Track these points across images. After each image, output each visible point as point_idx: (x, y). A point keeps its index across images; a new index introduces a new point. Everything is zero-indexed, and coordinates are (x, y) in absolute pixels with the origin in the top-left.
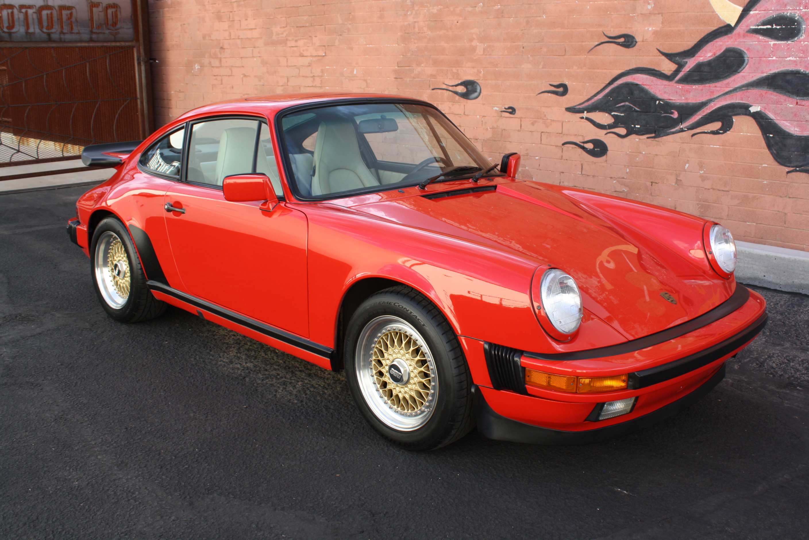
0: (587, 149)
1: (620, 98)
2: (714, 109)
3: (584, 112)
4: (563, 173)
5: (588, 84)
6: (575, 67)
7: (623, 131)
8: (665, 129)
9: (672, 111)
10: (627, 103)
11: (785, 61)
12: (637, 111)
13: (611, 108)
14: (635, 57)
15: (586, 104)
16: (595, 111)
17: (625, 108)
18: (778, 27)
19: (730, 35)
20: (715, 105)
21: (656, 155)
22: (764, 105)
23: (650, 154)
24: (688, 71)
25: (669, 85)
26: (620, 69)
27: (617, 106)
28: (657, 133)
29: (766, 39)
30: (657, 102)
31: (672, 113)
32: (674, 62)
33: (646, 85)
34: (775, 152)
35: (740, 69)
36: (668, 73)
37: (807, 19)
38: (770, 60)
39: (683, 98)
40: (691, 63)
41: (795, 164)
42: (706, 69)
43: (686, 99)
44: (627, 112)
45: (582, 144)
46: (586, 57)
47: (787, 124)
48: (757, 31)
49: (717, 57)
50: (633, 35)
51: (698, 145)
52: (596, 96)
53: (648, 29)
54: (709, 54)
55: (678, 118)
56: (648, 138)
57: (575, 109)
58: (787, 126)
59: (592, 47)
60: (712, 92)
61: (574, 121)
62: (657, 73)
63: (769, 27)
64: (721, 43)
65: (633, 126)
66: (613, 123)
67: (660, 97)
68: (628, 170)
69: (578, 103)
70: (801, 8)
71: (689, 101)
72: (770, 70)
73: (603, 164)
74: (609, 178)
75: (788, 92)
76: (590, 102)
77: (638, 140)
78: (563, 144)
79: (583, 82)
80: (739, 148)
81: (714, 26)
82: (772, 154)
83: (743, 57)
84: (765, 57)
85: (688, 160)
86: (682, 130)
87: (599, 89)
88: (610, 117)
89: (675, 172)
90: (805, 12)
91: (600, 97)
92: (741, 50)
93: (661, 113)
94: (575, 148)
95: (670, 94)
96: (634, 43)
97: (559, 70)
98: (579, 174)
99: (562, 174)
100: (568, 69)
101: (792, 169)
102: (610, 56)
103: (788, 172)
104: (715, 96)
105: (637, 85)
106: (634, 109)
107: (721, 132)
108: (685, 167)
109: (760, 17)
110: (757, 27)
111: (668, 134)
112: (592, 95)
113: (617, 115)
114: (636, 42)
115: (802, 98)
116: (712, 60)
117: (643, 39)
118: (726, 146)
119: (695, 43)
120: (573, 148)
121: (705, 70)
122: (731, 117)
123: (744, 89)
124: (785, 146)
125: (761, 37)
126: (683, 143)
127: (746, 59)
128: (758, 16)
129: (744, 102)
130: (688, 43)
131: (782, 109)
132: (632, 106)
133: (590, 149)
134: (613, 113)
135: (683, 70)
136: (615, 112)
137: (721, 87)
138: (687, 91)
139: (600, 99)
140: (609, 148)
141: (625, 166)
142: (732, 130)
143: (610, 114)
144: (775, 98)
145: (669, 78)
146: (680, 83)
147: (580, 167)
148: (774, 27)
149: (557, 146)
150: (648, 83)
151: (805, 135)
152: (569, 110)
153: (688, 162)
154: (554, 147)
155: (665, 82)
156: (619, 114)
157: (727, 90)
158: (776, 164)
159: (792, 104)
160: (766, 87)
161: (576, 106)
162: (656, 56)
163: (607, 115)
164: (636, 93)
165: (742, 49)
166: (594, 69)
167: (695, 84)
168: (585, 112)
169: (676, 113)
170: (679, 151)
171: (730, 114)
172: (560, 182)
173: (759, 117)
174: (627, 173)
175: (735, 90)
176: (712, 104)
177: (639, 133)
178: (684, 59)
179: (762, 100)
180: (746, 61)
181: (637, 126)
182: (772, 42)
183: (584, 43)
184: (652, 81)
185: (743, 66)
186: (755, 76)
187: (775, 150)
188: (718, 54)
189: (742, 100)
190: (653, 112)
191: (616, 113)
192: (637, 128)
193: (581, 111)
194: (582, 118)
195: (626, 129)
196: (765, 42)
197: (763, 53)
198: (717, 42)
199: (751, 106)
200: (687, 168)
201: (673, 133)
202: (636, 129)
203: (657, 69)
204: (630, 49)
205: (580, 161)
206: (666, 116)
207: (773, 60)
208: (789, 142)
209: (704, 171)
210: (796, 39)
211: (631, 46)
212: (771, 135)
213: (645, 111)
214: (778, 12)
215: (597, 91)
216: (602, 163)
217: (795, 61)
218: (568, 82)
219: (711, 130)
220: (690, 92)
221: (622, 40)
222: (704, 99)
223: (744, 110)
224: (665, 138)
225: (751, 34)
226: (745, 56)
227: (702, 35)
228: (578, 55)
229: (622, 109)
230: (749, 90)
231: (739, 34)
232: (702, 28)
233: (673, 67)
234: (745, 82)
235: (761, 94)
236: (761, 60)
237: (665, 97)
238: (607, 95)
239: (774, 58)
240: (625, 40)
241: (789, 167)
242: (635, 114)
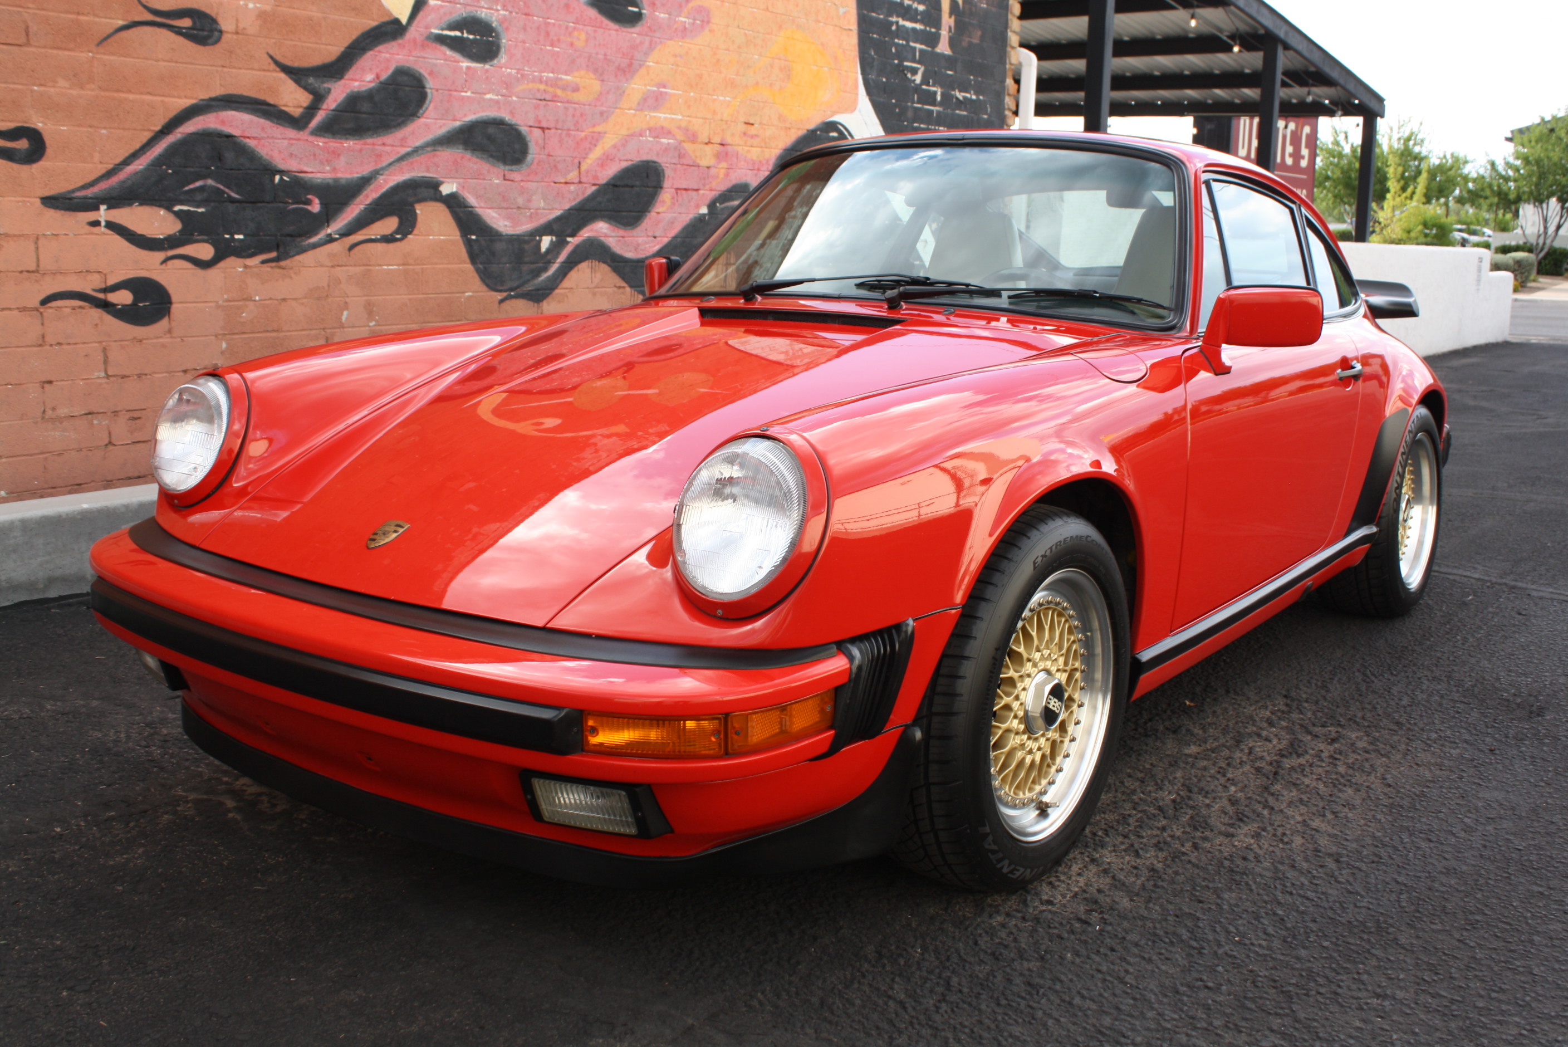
0: (114, 305)
1: (192, 170)
2: (384, 190)
3: (98, 209)
4: (50, 382)
5: (104, 131)
6: (62, 83)
7: (205, 251)
8: (298, 239)
9: (309, 197)
10: (210, 182)
11: (484, 100)
12: (233, 201)
13: (171, 195)
14: (220, 69)
15: (104, 186)
16: (131, 205)
17: (205, 195)
18: (471, 37)
19: (400, 41)
20: (385, 181)
21: (284, 300)
22: (461, 180)
23: (271, 299)
24: (333, 110)
25: (299, 140)
26: (186, 97)
27: (187, 188)
28: (281, 249)
29: (457, 56)
30: (277, 178)
31: (309, 202)
32: (306, 88)
33: (249, 138)
34: (481, 266)
35: (421, 111)
36: (297, 112)
37: (507, 29)
38: (463, 97)
39: (328, 168)
40: (338, 93)
41: (509, 285)
42: (366, 107)
43: (334, 170)
44: (212, 204)
45: (101, 296)
46: (93, 58)
47: (495, 215)
48: (442, 40)
49: (381, 83)
50: (213, 15)
51: (362, 268)
52: (129, 165)
53: (246, 5)
54: (370, 77)
55: (320, 212)
56: (263, 262)
57: (70, 199)
58: (493, 217)
59: (111, 31)
60: (379, 156)
61: (71, 235)
62: (272, 109)
63: (458, 34)
64: (388, 56)
65: (227, 236)
66: (180, 231)
67: (282, 166)
68: (224, 345)
69: (80, 184)
70: (499, 8)
71: (340, 175)
72: (465, 115)
73: (161, 340)
74: (181, 374)
75: (492, 156)
76: (115, 180)
77: (240, 270)
78: (45, 302)
79: (91, 127)
80: (429, 266)
81: (373, 20)
82: (477, 270)
83: (423, 87)
84: (456, 91)
85: (346, 303)
86: (330, 240)
87: (138, 146)
88: (171, 217)
89: (323, 333)
90: (504, 15)
91: (141, 167)
92: (420, 74)
93: (287, 203)
94: (81, 307)
95: (301, 159)
96: (216, 34)
97: (12, 86)
98: (99, 378)
99: (46, 386)
100: (41, 85)
101: (505, 294)
102: (157, 61)
103: (501, 301)
104: (384, 164)
105: (229, 136)
106: (229, 196)
107: (398, 236)
108: (340, 319)
109: (445, 14)
110: (440, 32)
111: (304, 251)
112: (118, 161)
113: (189, 211)
114: (221, 32)
115: (510, 167)
116: (373, 88)
117: (237, 27)
118: (408, 265)
119: (342, 49)
120: (74, 309)
121: (364, 109)
122: (412, 205)
123: (429, 149)
124: (493, 254)
125: (449, 52)
126: (333, 267)
127: (429, 91)
128: (442, 11)
129: (431, 175)
130: (329, 47)
131: (485, 189)
132: (222, 187)
133: (123, 306)
134: (177, 208)
135: (324, 106)
136: (182, 203)
137: (392, 146)
138: (334, 152)
139: (141, 172)
140: (174, 298)
141: (216, 336)
142: (416, 232)
143: (169, 208)
144: (475, 167)
145: (298, 123)
146: (320, 136)
147: (100, 358)
148: (465, 35)
149: (23, 309)
150: (253, 132)
151: (518, 232)
152: (51, 202)
153: (346, 306)
154: (16, 312)
155: (291, 133)
156: (192, 209)
157: (404, 151)
158: (485, 288)
159: (498, 178)
160: (461, 147)
161: (73, 191)
162: (269, 71)
163: (162, 212)
164: (229, 156)
165: (422, 71)
166: (118, 91)
167: (347, 139)
168: (103, 208)
169: (317, 201)
170: (329, 286)
171: (411, 200)
172: (44, 411)
173: (454, 204)
174: (222, 353)
175: (416, 151)
176: (381, 179)
177: (242, 251)
178: (323, 83)
179: (457, 172)
180: (429, 96)
181: (237, 237)
182: (465, 64)
183: (82, 18)
184: (263, 129)
185: (425, 106)
186: (444, 124)
187: (481, 263)
188: (384, 77)
189: (428, 171)
190: (268, 203)
191: (185, 208)
192: (239, 240)
193: (91, 205)
194: (96, 224)
195: (213, 244)
196: (455, 61)
197: (454, 82)
198: (380, 52)
199: (442, 183)
200: (347, 319)
201: (315, 246)
202: (237, 244)
203: (272, 102)
204: (207, 48)
205: (100, 342)
206: (296, 209)
207: (468, 97)
208: (499, 246)
209: (377, 321)
210: (495, 62)
211: (210, 41)
212: (474, 237)
213: (253, 201)
214: (469, 9)
215: (131, 151)
216: (157, 338)
217: (497, 102)
218: (46, 124)
219: (382, 233)
220: (339, 155)
221: (186, 23)
222: (364, 171)
223: (432, 191)
224: (298, 258)
225: (434, 45)
226: (428, 86)
227: (355, 35)
228: (69, 50)
229: (199, 197)
230: (438, 153)
231: (415, 41)
232: (352, 19)
233: (304, 99)
234: (430, 137)
235: (456, 160)
236: (450, 95)
237: (292, 165)
238: (158, 162)
239: (469, 94)
240: (194, 23)
241: (501, 291)
242: (231, 208)
